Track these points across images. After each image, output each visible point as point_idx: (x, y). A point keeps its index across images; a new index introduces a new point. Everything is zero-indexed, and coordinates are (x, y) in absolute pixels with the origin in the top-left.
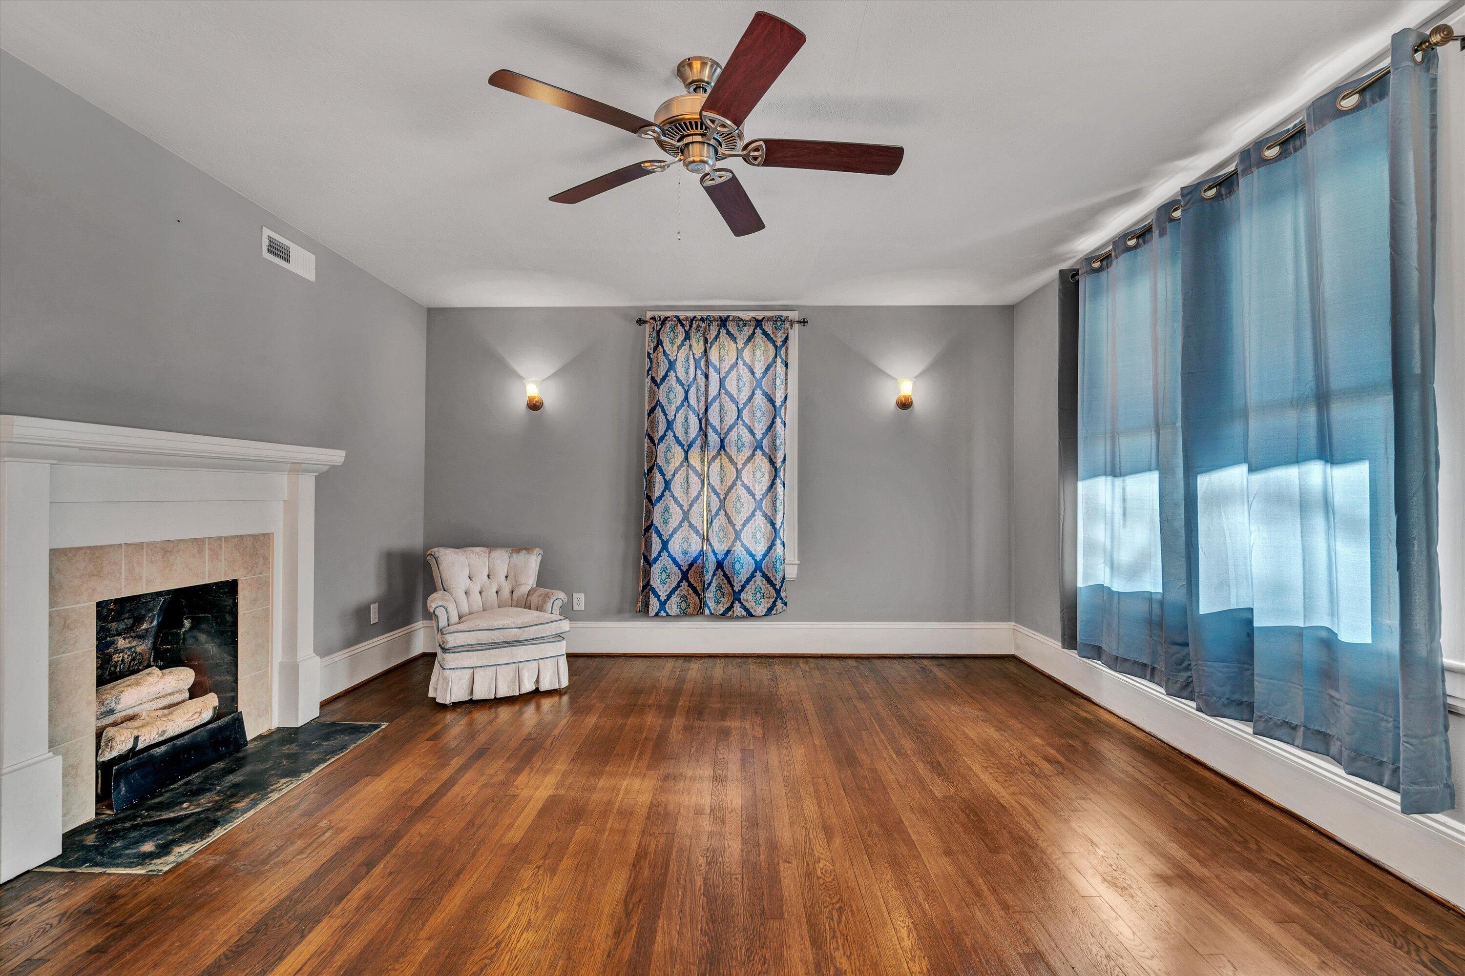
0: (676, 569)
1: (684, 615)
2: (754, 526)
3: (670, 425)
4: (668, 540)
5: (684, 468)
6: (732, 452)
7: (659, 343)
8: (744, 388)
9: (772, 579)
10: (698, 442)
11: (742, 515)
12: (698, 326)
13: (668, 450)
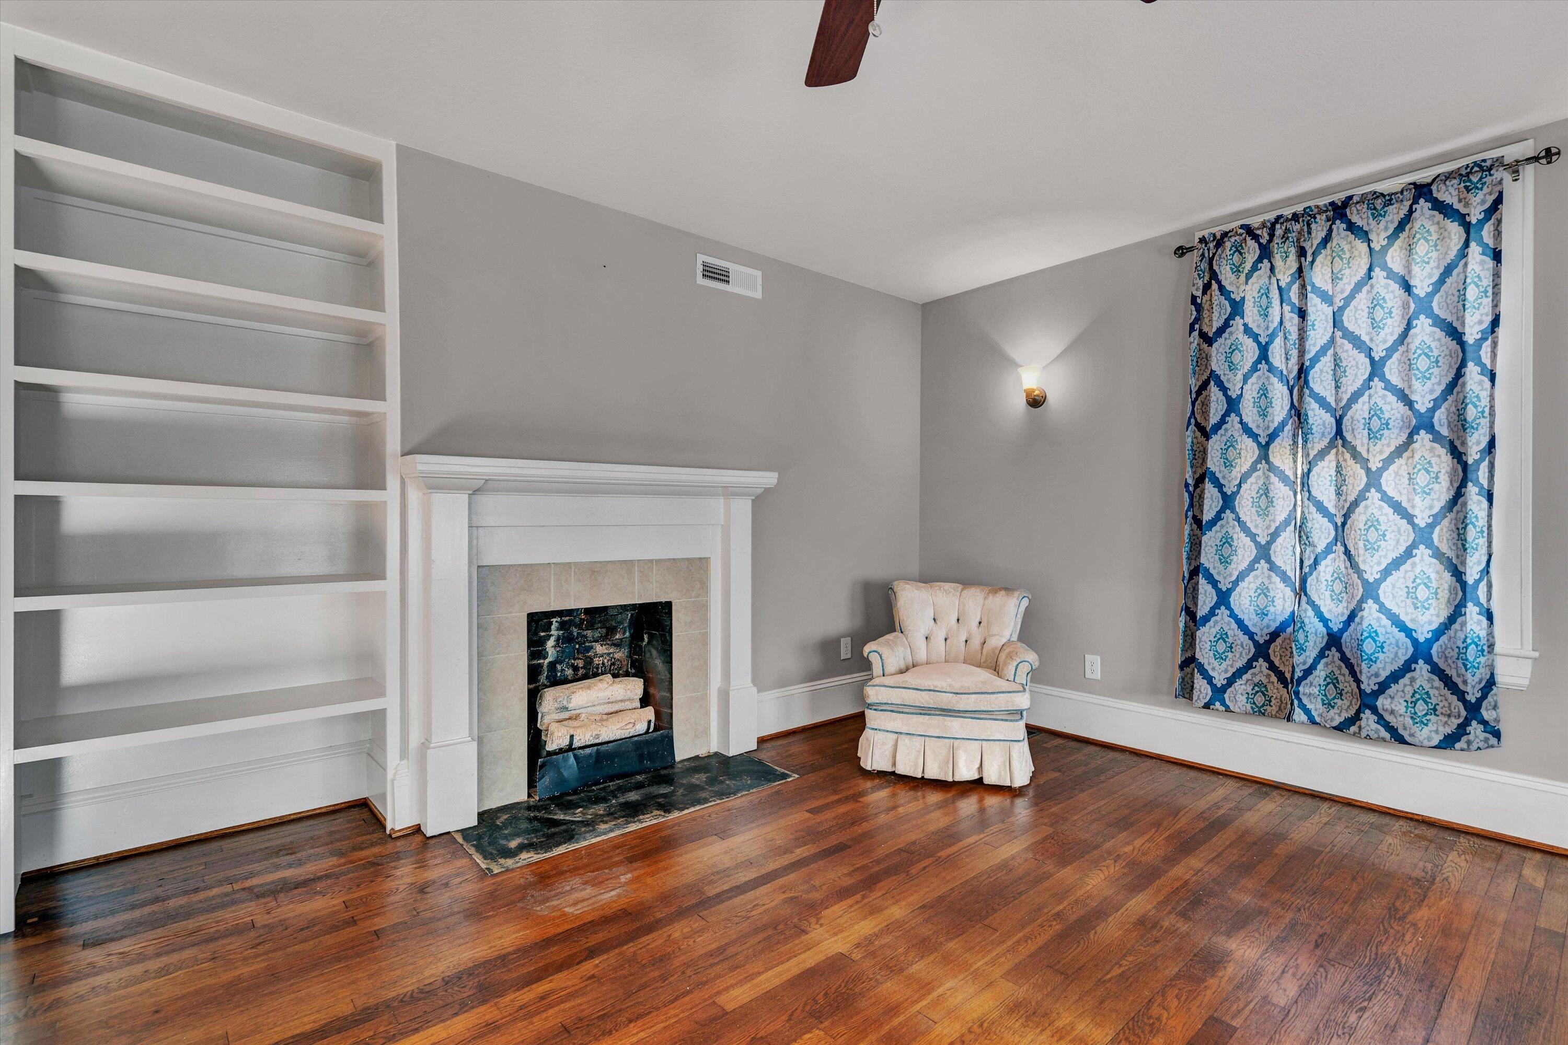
0: (1245, 639)
1: (1259, 712)
2: (1411, 575)
3: (1233, 405)
4: (1229, 591)
5: (1260, 473)
6: (1359, 440)
7: (1214, 275)
8: (1389, 321)
9: (1455, 679)
10: (1288, 428)
11: (1381, 553)
12: (1287, 231)
13: (1231, 444)
